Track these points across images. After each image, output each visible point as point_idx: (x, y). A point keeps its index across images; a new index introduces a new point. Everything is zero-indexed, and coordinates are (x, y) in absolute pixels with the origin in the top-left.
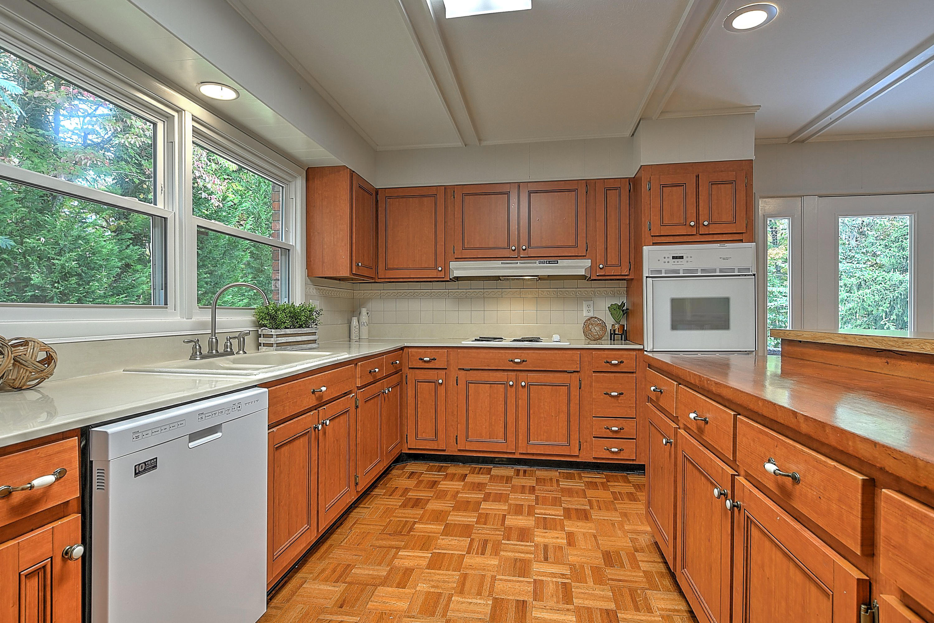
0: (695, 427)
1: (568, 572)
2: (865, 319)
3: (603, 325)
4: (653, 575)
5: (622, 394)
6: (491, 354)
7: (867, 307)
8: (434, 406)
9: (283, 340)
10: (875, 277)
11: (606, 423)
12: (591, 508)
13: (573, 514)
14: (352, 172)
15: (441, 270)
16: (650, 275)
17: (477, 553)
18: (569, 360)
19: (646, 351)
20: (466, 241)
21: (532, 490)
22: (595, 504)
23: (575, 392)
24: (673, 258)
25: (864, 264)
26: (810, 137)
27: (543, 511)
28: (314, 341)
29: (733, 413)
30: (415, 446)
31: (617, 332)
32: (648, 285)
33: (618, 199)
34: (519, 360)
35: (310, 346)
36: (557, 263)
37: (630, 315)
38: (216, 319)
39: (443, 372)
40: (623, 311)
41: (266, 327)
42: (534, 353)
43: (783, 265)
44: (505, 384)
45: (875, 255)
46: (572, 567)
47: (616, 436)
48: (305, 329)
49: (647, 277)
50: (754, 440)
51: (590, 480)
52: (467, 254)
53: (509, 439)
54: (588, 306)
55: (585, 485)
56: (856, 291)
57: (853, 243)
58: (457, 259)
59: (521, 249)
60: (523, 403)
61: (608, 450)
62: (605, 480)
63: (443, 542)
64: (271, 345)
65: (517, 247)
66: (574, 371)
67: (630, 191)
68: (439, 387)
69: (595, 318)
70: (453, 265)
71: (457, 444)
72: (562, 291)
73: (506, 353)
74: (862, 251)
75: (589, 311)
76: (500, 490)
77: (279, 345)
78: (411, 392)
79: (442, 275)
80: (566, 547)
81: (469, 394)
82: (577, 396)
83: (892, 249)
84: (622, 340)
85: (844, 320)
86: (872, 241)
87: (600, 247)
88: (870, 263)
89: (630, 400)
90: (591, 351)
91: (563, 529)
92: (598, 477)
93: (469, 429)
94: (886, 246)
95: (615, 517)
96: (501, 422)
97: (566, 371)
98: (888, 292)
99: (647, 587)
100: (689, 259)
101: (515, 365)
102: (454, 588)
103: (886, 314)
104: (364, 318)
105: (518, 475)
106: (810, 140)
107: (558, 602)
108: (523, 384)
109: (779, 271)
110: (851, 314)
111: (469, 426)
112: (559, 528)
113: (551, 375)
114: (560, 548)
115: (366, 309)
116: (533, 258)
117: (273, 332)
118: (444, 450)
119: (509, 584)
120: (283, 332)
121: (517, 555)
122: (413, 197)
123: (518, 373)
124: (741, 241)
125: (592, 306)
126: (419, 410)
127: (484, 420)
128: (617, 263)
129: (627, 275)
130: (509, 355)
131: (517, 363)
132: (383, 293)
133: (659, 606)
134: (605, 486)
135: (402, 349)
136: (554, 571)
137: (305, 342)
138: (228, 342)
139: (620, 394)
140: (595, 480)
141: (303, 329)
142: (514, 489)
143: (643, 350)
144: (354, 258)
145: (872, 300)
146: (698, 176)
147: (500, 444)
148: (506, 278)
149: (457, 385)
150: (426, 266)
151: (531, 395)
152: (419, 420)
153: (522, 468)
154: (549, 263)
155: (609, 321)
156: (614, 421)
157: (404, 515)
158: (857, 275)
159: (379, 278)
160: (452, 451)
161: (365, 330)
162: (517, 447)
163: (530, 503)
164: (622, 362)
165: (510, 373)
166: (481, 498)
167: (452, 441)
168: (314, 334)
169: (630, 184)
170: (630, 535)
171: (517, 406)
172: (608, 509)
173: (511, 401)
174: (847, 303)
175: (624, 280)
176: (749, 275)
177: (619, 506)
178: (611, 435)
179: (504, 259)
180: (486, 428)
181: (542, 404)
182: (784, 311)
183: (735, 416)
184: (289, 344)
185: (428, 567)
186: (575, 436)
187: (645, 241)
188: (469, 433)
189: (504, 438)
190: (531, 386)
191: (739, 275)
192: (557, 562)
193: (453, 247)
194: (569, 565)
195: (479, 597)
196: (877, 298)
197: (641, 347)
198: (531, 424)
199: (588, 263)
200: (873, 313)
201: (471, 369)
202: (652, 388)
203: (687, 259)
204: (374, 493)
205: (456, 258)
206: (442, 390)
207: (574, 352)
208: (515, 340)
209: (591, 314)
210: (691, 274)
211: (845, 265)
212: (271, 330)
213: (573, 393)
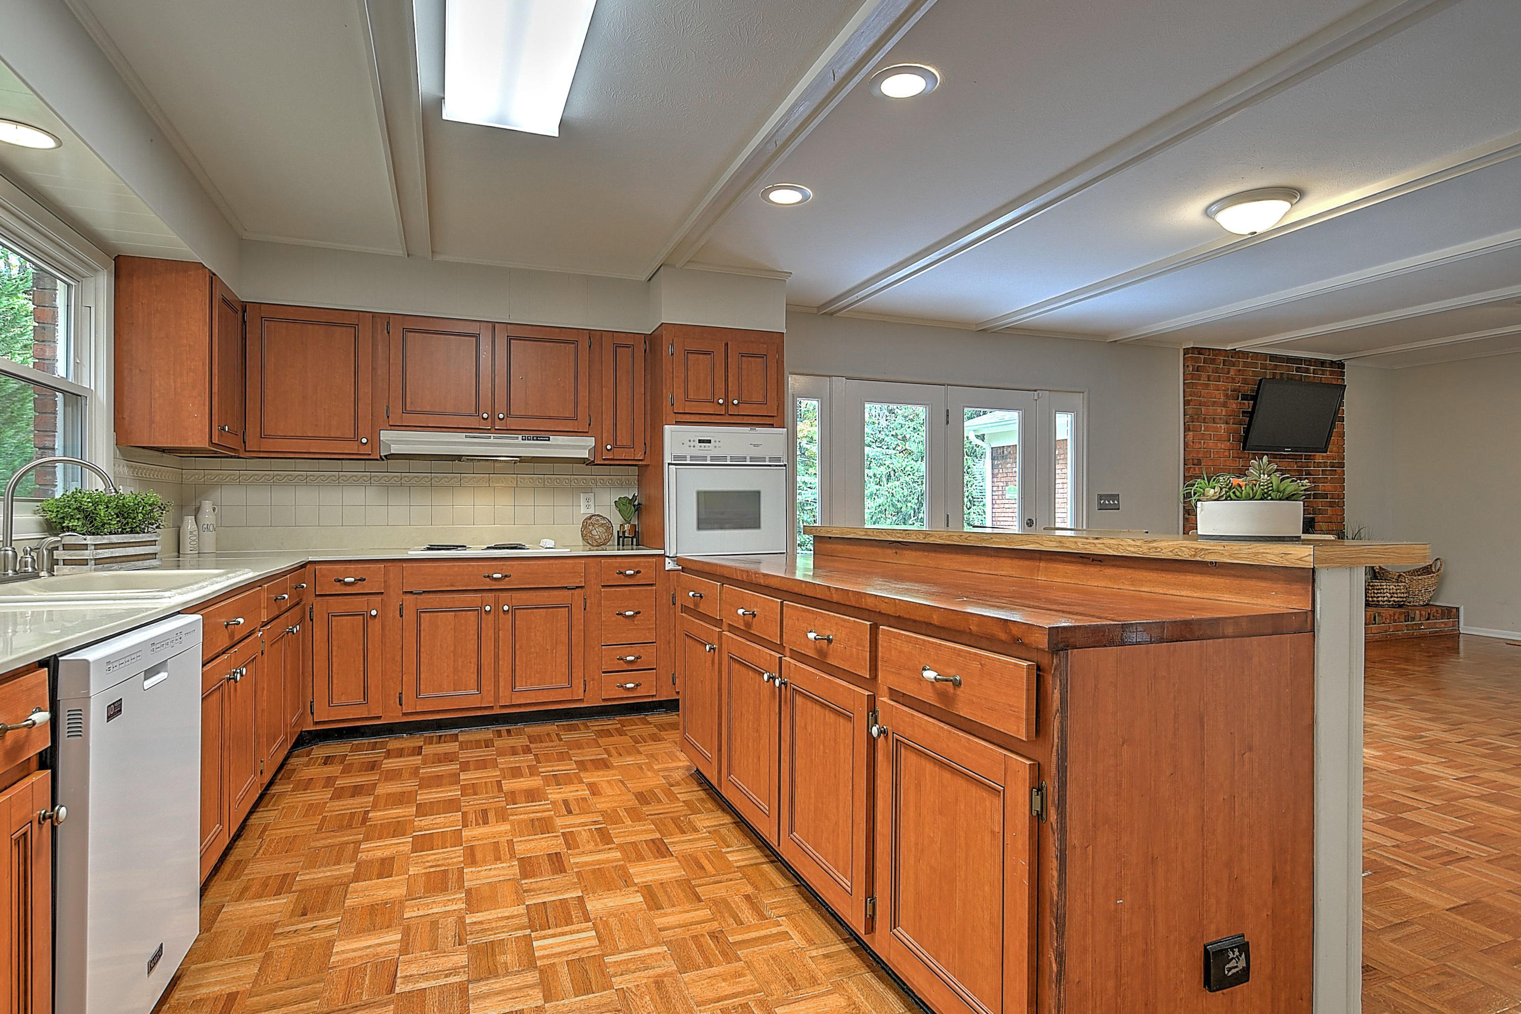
0: (742, 624)
1: (601, 818)
2: (894, 518)
3: (609, 527)
4: (693, 802)
5: (639, 613)
6: (456, 569)
7: (896, 503)
8: (362, 651)
9: (106, 553)
10: (904, 466)
11: (618, 653)
12: (610, 755)
13: (589, 765)
14: (212, 275)
15: (365, 444)
16: (673, 462)
17: (477, 824)
18: (570, 573)
19: (668, 557)
20: (408, 400)
21: (527, 750)
22: (613, 752)
23: (578, 614)
24: (700, 441)
25: (894, 449)
26: (839, 311)
27: (551, 769)
28: (153, 556)
29: (779, 601)
30: (328, 717)
31: (627, 535)
32: (670, 473)
33: (630, 359)
34: (500, 576)
35: (147, 563)
36: (549, 440)
37: (644, 513)
38: (14, 518)
39: (378, 598)
40: (634, 506)
41: (74, 531)
42: (521, 564)
43: (808, 446)
44: (479, 611)
45: (904, 439)
46: (603, 813)
47: (632, 668)
48: (140, 535)
49: (669, 464)
50: (798, 619)
51: (600, 728)
52: (409, 419)
53: (484, 689)
54: (588, 500)
55: (595, 734)
56: (885, 483)
57: (883, 423)
58: (393, 427)
59: (496, 417)
60: (505, 635)
61: (622, 686)
62: (619, 725)
63: (423, 823)
64: (84, 562)
65: (490, 414)
66: (577, 587)
67: (645, 351)
68: (370, 622)
69: (598, 515)
70: (385, 435)
71: (401, 705)
72: (550, 479)
73: (479, 565)
74: (892, 433)
75: (588, 507)
76: (480, 756)
77: (98, 561)
78: (319, 634)
79: (367, 450)
80: (590, 797)
81: (422, 628)
82: (581, 619)
83: (920, 433)
84: (632, 544)
85: (874, 519)
86: (902, 422)
87: (608, 422)
88: (899, 448)
89: (649, 620)
90: (599, 559)
91: (581, 782)
92: (610, 723)
93: (422, 680)
94: (914, 429)
95: (642, 760)
96: (473, 665)
97: (566, 587)
98: (916, 485)
99: (689, 812)
100: (717, 444)
101: (493, 582)
102: (462, 862)
103: (915, 512)
104: (208, 515)
105: (500, 736)
106: (838, 314)
107: (596, 845)
108: (506, 608)
109: (804, 454)
110: (880, 512)
111: (422, 676)
112: (576, 781)
113: (545, 593)
114: (584, 799)
115: (211, 502)
116: (513, 432)
117: (90, 540)
118: (379, 718)
119: (533, 844)
120: (106, 539)
121: (531, 815)
122: (318, 323)
123: (497, 594)
124: (772, 426)
125: (593, 500)
126: (334, 659)
127: (445, 664)
128: (630, 443)
129: (641, 460)
130: (485, 566)
131: (496, 579)
132: (244, 475)
133: (705, 825)
134: (621, 733)
135: (303, 566)
136: (583, 821)
137: (140, 557)
138: (28, 556)
139: (637, 613)
140: (606, 728)
141: (137, 535)
142: (501, 753)
143: (664, 556)
144: (215, 417)
145: (901, 494)
146: (727, 345)
147: (472, 697)
148: (471, 458)
149: (401, 616)
150: (338, 435)
151: (517, 623)
152: (335, 676)
153: (503, 728)
154: (537, 440)
155: (616, 520)
156: (629, 649)
157: (343, 807)
158: (887, 463)
159: (246, 451)
160: (394, 716)
161: (209, 538)
162: (497, 698)
163: (529, 764)
164: (638, 572)
165: (485, 594)
166: (457, 769)
167: (392, 702)
168: (154, 543)
169: (645, 342)
170: (661, 774)
171: (497, 641)
172: (629, 753)
173: (488, 633)
174: (876, 497)
175: (635, 465)
176: (780, 466)
177: (643, 748)
178: (626, 667)
179: (470, 431)
180: (448, 676)
181: (533, 634)
182: (809, 507)
183: (782, 603)
184: (114, 560)
185: (414, 851)
186: (578, 673)
187: (666, 418)
188: (422, 686)
189: (476, 687)
190: (517, 611)
191: (770, 466)
192: (583, 812)
193: (386, 408)
194: (600, 812)
195: (498, 862)
196: (906, 492)
197: (662, 552)
198: (517, 663)
199: (591, 442)
200: (902, 510)
201: (424, 592)
202: (691, 594)
203: (715, 444)
204: (273, 791)
205: (391, 426)
206: (375, 628)
207: (576, 560)
208: (488, 548)
209: (592, 511)
210: (718, 462)
211: (875, 450)
212: (85, 537)
213: (575, 617)
